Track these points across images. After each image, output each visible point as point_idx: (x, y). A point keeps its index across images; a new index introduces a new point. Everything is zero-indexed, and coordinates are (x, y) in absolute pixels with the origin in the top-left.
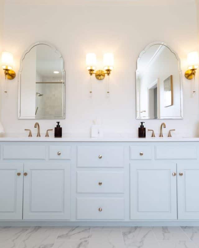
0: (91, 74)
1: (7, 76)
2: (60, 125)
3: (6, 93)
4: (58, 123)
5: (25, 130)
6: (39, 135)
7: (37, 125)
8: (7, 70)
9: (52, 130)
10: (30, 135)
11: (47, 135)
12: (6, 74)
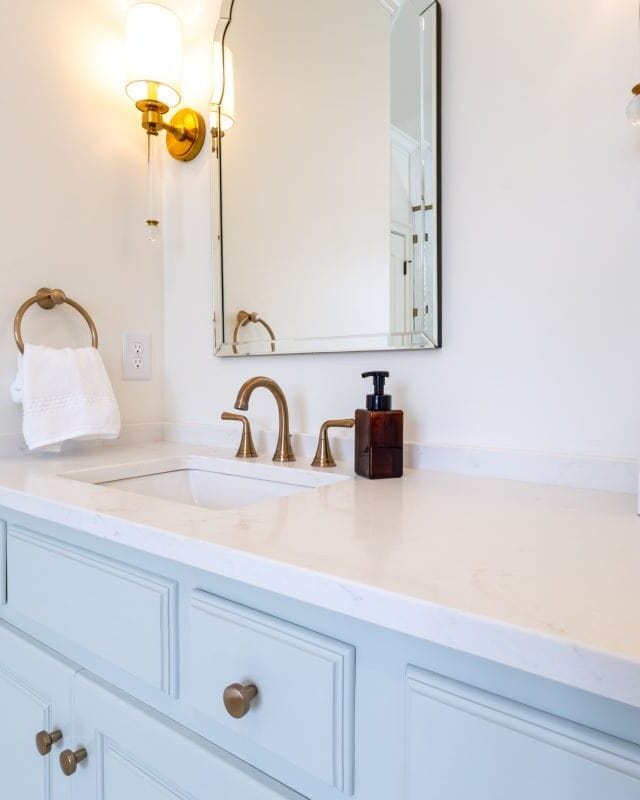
1: (155, 137)
3: (152, 227)
4: (379, 378)
5: (225, 417)
6: (283, 451)
8: (153, 106)
10: (246, 450)
11: (323, 456)
12: (151, 127)
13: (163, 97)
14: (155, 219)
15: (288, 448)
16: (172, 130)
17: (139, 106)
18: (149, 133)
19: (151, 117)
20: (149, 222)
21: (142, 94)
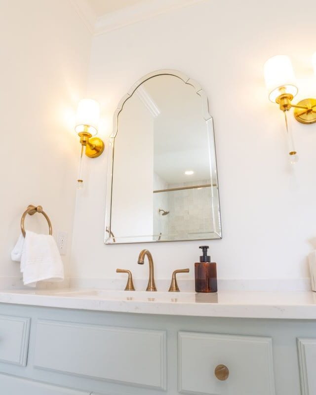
0: (285, 107)
1: (85, 147)
2: (208, 254)
3: (80, 183)
4: (205, 249)
5: (119, 271)
6: (152, 286)
7: (145, 257)
8: (85, 135)
9: (187, 271)
10: (130, 286)
11: (174, 287)
12: (84, 143)
13: (90, 131)
14: (82, 180)
15: (154, 285)
16: (91, 145)
17: (79, 135)
18: (82, 145)
19: (85, 138)
20: (79, 181)
21: (81, 129)
